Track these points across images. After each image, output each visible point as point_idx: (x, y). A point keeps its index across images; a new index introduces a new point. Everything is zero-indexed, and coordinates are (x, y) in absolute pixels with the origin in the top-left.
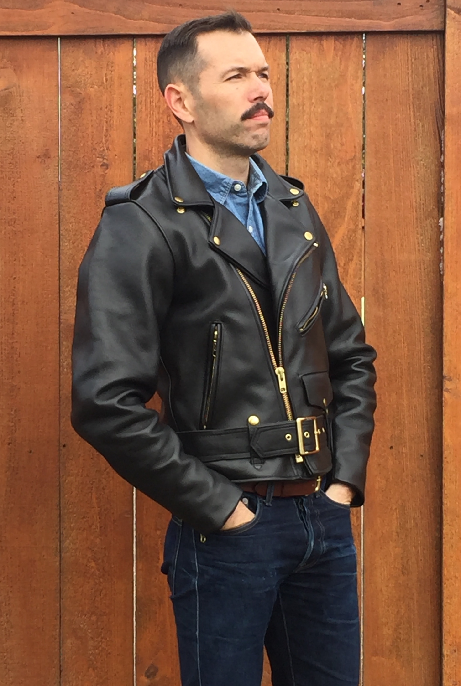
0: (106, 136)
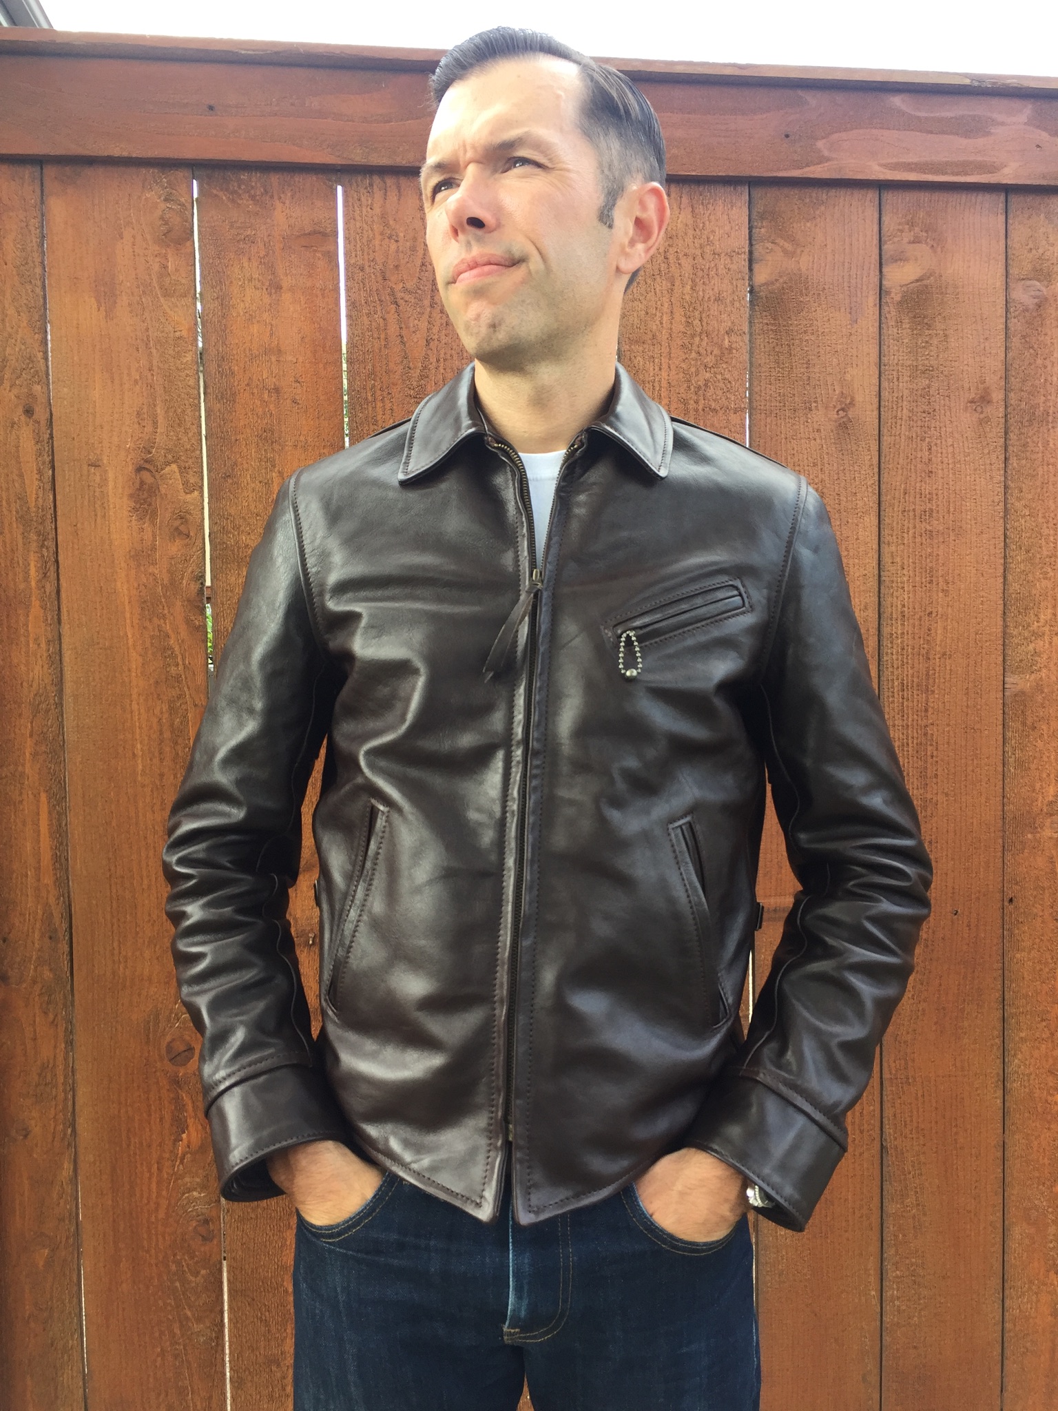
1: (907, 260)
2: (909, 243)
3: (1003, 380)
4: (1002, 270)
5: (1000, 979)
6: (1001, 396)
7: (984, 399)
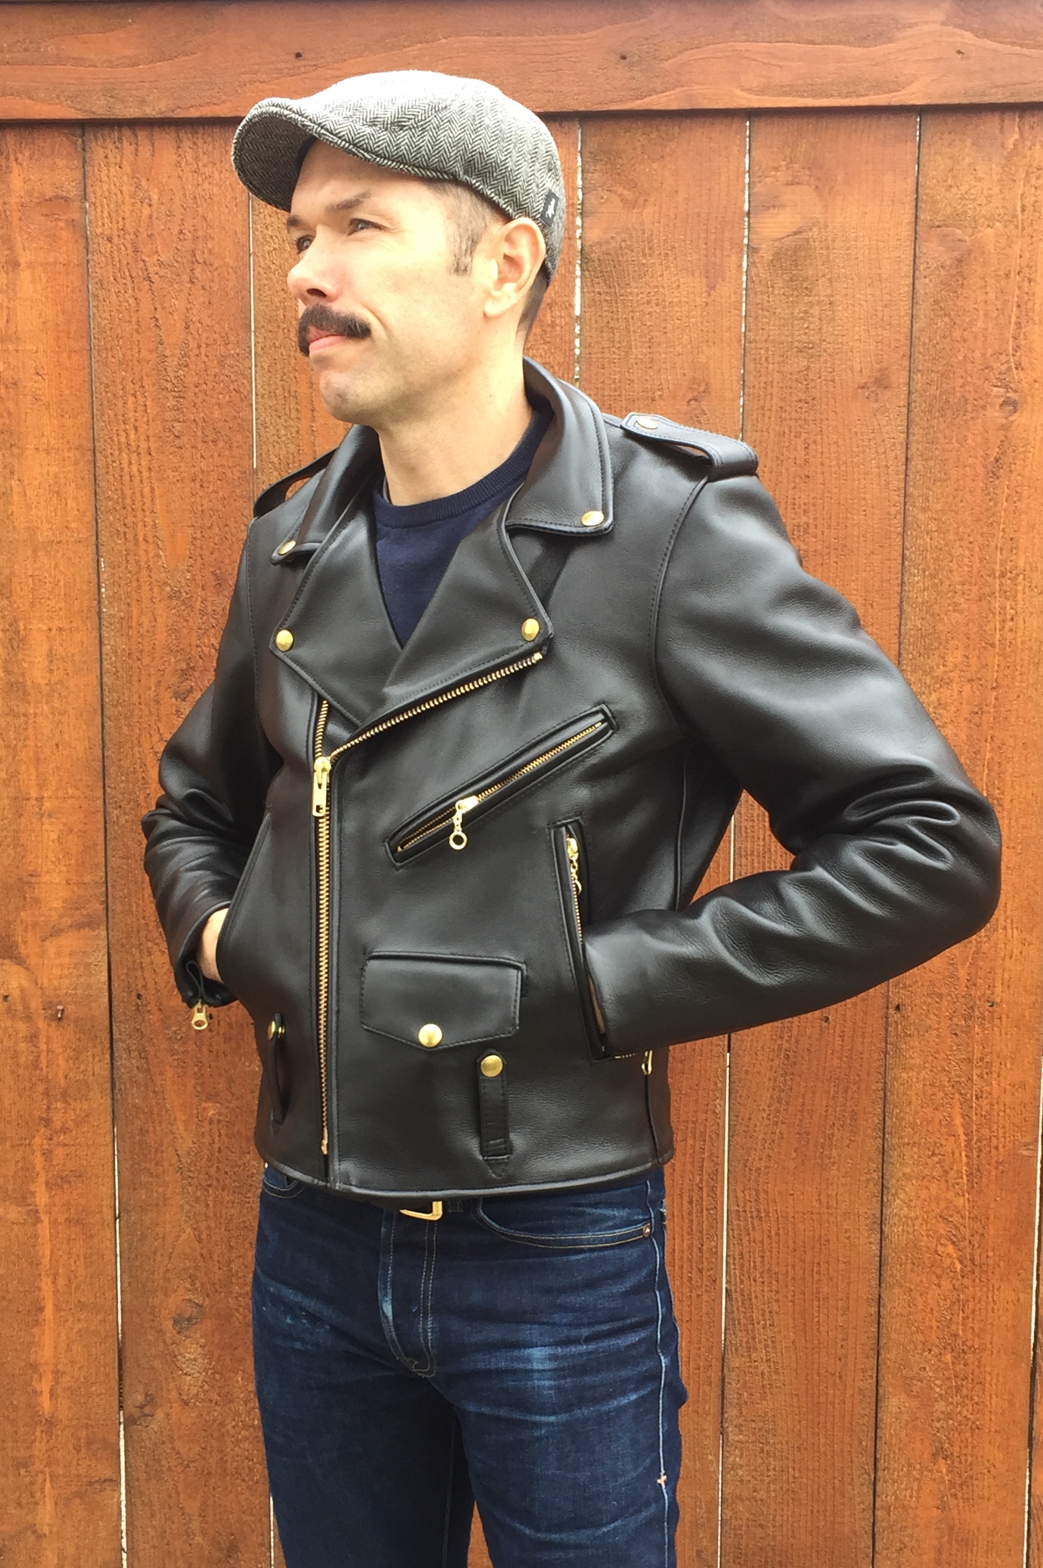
0: (1015, 338)
1: (782, 206)
2: (787, 184)
3: (907, 358)
4: (908, 216)
5: (881, 1102)
6: (903, 379)
7: (881, 382)
